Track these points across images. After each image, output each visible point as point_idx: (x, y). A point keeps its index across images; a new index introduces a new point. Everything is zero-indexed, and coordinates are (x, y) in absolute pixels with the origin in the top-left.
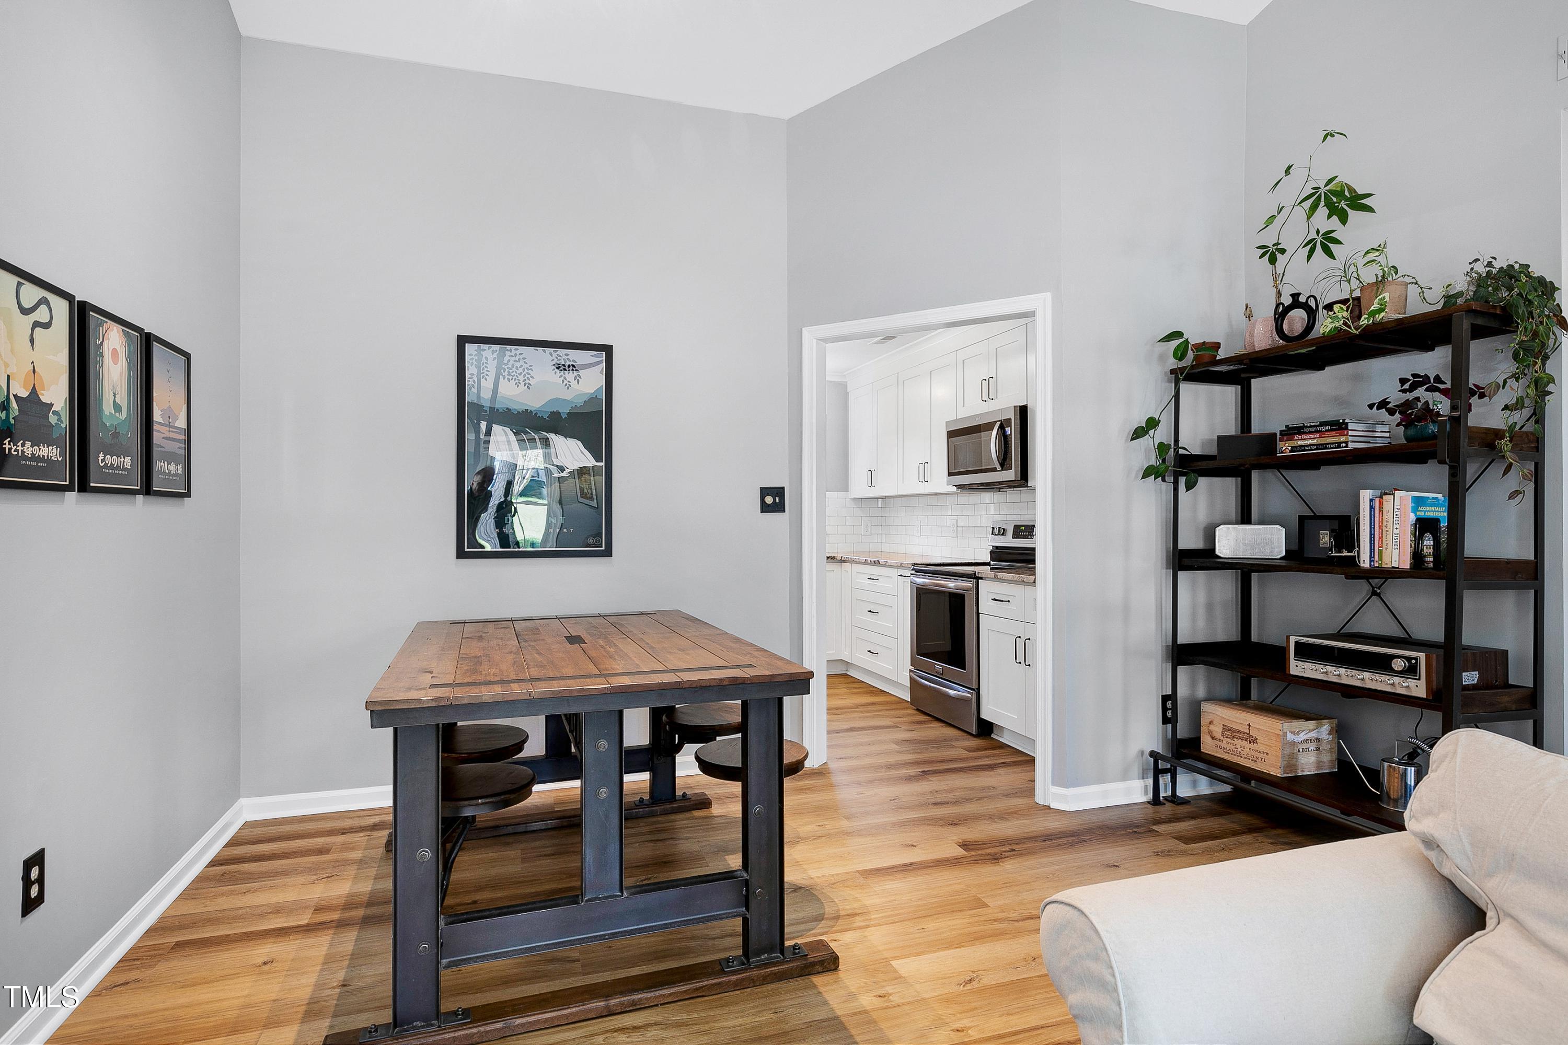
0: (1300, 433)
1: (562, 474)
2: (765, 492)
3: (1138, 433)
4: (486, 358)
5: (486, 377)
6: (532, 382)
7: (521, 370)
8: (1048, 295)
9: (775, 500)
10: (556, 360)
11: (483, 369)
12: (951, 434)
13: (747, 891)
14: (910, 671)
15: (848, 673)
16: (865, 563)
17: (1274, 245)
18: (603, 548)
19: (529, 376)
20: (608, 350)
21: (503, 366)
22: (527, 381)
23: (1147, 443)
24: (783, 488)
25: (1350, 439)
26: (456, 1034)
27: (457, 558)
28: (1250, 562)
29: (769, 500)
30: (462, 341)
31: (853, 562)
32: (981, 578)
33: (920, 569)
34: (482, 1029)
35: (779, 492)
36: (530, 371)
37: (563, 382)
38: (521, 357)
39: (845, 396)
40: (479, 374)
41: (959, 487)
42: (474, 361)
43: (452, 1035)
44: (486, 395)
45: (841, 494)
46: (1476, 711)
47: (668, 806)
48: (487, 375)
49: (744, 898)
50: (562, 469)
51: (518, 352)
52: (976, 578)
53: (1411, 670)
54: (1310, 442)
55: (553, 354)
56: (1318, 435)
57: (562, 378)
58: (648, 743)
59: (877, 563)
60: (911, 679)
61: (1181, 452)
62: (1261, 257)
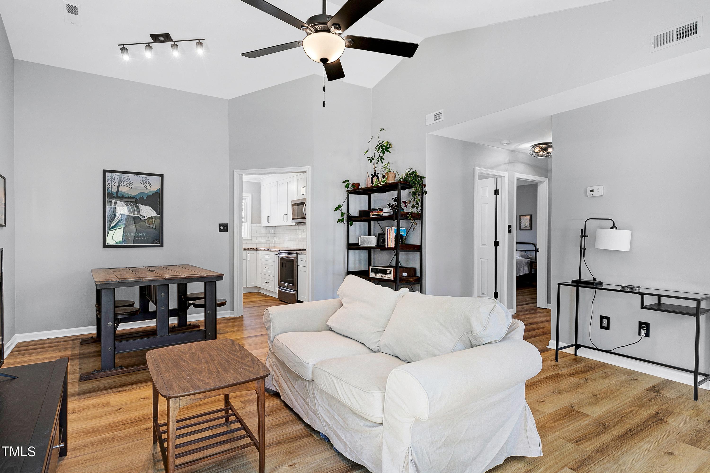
0: (374, 211)
1: (144, 219)
2: (220, 225)
3: (336, 209)
4: (115, 178)
5: (114, 184)
6: (132, 186)
7: (128, 182)
8: (310, 167)
9: (224, 228)
10: (142, 179)
11: (113, 182)
12: (293, 205)
13: (206, 334)
14: (278, 287)
15: (259, 291)
16: (264, 250)
17: (372, 157)
18: (160, 244)
19: (131, 184)
20: (162, 176)
21: (121, 181)
22: (131, 186)
23: (339, 212)
24: (227, 224)
25: (383, 213)
26: (120, 370)
27: (103, 248)
28: (369, 247)
29: (222, 228)
30: (105, 172)
31: (260, 250)
32: (299, 254)
33: (281, 252)
34: (128, 369)
35: (226, 225)
36: (131, 183)
37: (144, 187)
38: (128, 178)
39: (260, 188)
40: (112, 183)
41: (296, 223)
42: (110, 179)
43: (119, 371)
44: (115, 190)
45: (258, 225)
46: (403, 282)
47: (184, 328)
48: (115, 184)
49: (205, 336)
50: (144, 217)
51: (127, 176)
52: (297, 254)
53: (390, 273)
54: (376, 214)
55: (141, 177)
56: (377, 212)
57: (144, 185)
58: (177, 307)
59: (268, 250)
60: (279, 291)
61: (349, 215)
62: (368, 160)
